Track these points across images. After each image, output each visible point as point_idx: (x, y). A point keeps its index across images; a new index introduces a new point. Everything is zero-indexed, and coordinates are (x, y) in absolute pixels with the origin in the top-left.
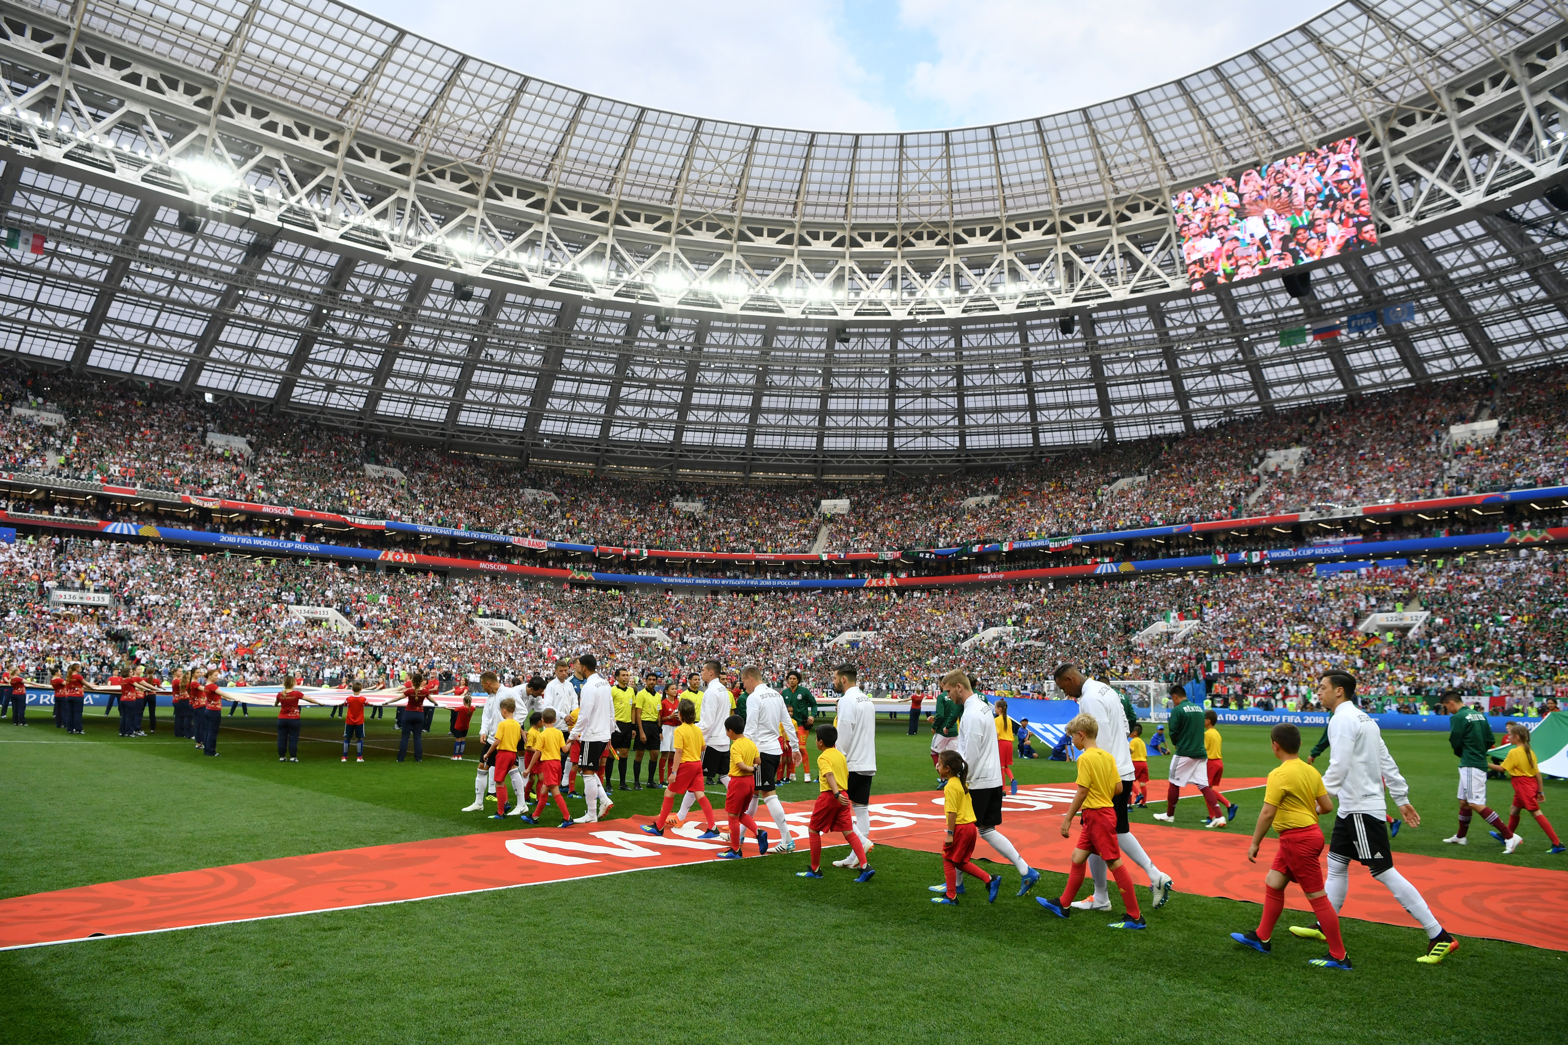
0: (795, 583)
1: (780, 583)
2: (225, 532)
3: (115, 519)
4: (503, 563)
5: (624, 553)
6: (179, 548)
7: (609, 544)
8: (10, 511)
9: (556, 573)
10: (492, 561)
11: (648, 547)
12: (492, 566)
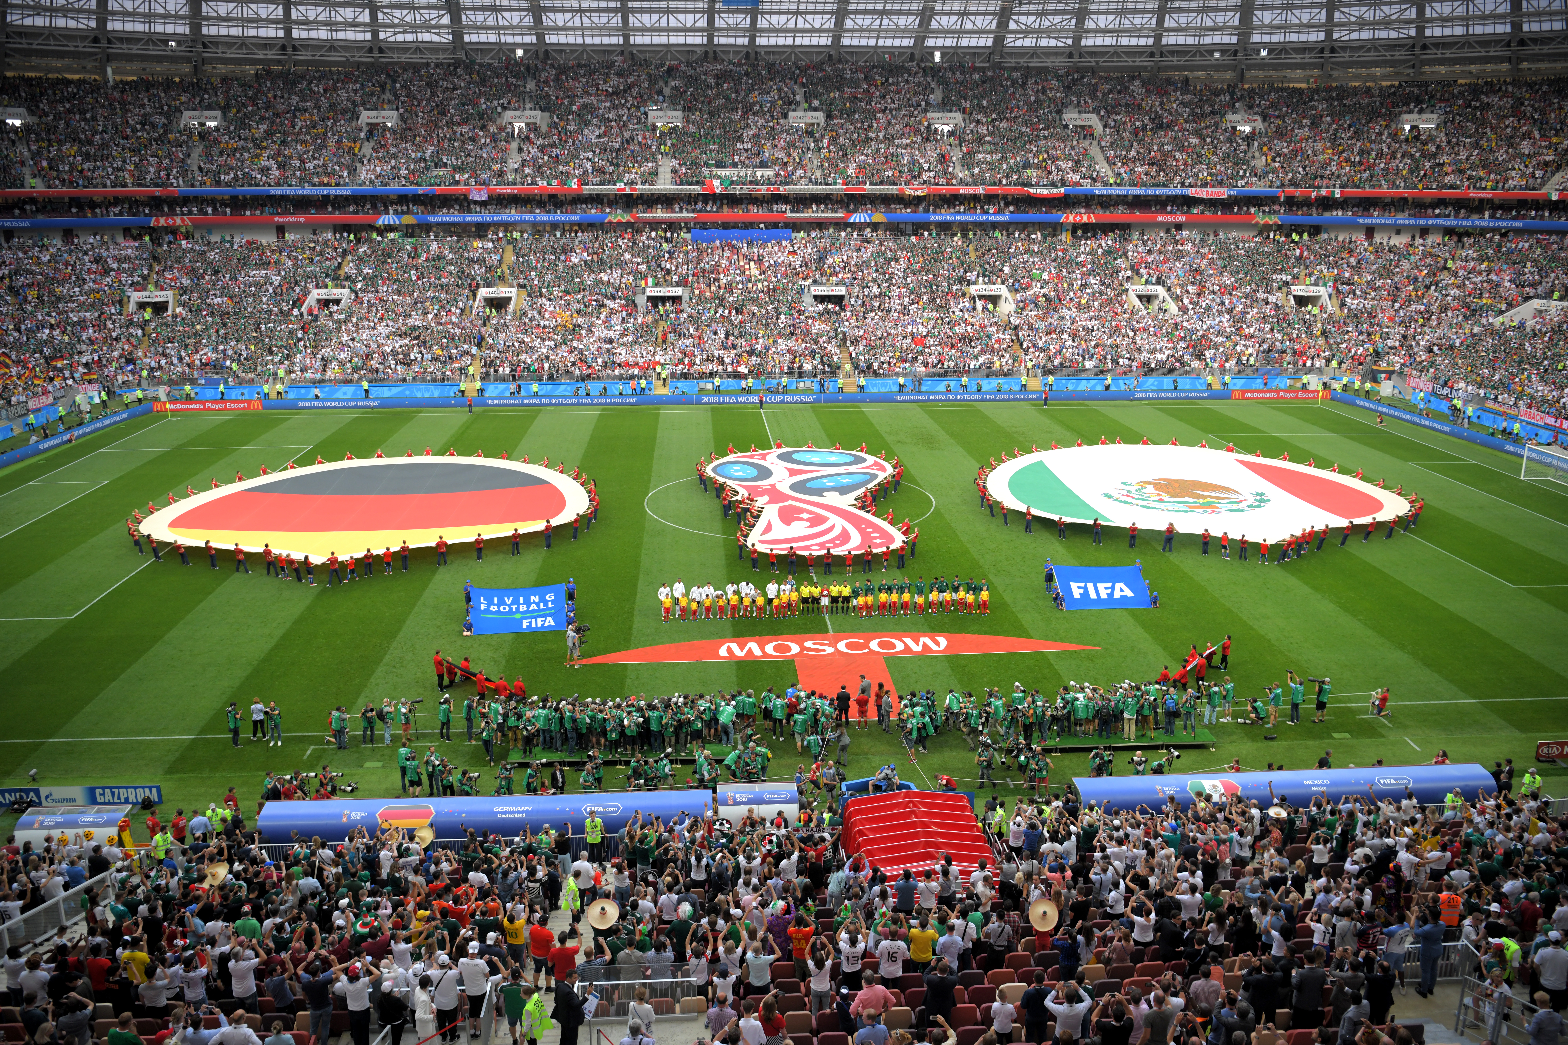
0: (1518, 224)
1: (1499, 223)
2: (934, 212)
3: (855, 211)
4: (1183, 213)
5: (1313, 195)
6: (896, 230)
7: (1297, 185)
8: (789, 214)
9: (1242, 217)
10: (1171, 213)
11: (1342, 187)
12: (1170, 219)
